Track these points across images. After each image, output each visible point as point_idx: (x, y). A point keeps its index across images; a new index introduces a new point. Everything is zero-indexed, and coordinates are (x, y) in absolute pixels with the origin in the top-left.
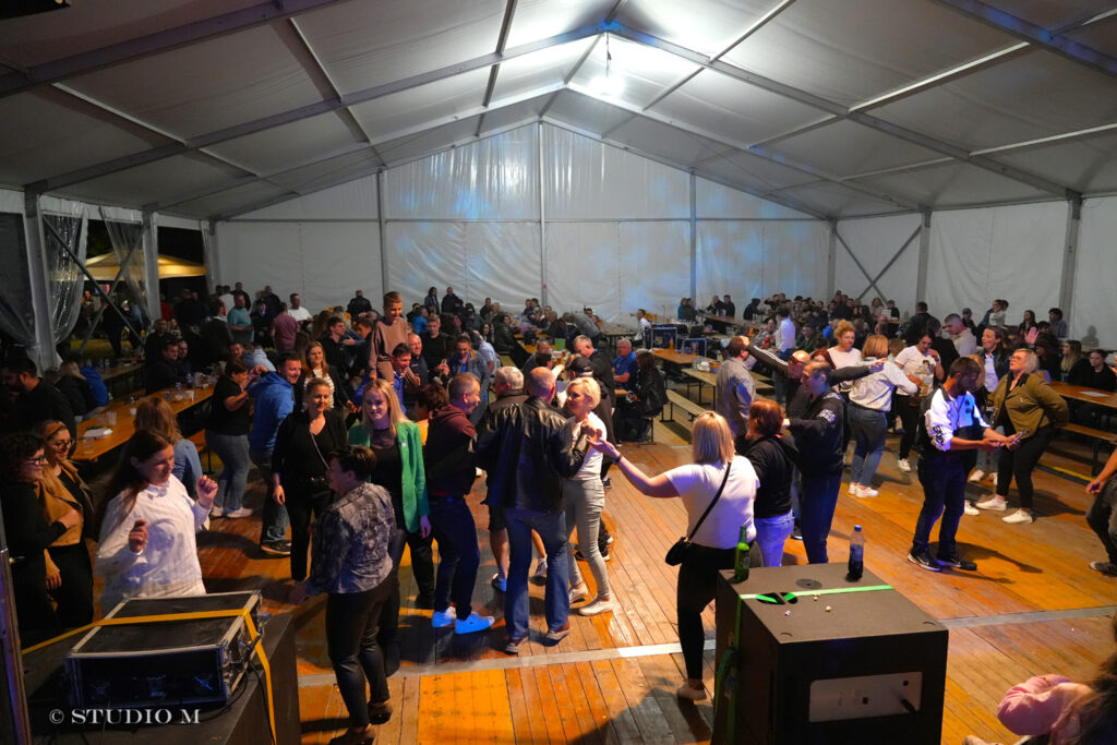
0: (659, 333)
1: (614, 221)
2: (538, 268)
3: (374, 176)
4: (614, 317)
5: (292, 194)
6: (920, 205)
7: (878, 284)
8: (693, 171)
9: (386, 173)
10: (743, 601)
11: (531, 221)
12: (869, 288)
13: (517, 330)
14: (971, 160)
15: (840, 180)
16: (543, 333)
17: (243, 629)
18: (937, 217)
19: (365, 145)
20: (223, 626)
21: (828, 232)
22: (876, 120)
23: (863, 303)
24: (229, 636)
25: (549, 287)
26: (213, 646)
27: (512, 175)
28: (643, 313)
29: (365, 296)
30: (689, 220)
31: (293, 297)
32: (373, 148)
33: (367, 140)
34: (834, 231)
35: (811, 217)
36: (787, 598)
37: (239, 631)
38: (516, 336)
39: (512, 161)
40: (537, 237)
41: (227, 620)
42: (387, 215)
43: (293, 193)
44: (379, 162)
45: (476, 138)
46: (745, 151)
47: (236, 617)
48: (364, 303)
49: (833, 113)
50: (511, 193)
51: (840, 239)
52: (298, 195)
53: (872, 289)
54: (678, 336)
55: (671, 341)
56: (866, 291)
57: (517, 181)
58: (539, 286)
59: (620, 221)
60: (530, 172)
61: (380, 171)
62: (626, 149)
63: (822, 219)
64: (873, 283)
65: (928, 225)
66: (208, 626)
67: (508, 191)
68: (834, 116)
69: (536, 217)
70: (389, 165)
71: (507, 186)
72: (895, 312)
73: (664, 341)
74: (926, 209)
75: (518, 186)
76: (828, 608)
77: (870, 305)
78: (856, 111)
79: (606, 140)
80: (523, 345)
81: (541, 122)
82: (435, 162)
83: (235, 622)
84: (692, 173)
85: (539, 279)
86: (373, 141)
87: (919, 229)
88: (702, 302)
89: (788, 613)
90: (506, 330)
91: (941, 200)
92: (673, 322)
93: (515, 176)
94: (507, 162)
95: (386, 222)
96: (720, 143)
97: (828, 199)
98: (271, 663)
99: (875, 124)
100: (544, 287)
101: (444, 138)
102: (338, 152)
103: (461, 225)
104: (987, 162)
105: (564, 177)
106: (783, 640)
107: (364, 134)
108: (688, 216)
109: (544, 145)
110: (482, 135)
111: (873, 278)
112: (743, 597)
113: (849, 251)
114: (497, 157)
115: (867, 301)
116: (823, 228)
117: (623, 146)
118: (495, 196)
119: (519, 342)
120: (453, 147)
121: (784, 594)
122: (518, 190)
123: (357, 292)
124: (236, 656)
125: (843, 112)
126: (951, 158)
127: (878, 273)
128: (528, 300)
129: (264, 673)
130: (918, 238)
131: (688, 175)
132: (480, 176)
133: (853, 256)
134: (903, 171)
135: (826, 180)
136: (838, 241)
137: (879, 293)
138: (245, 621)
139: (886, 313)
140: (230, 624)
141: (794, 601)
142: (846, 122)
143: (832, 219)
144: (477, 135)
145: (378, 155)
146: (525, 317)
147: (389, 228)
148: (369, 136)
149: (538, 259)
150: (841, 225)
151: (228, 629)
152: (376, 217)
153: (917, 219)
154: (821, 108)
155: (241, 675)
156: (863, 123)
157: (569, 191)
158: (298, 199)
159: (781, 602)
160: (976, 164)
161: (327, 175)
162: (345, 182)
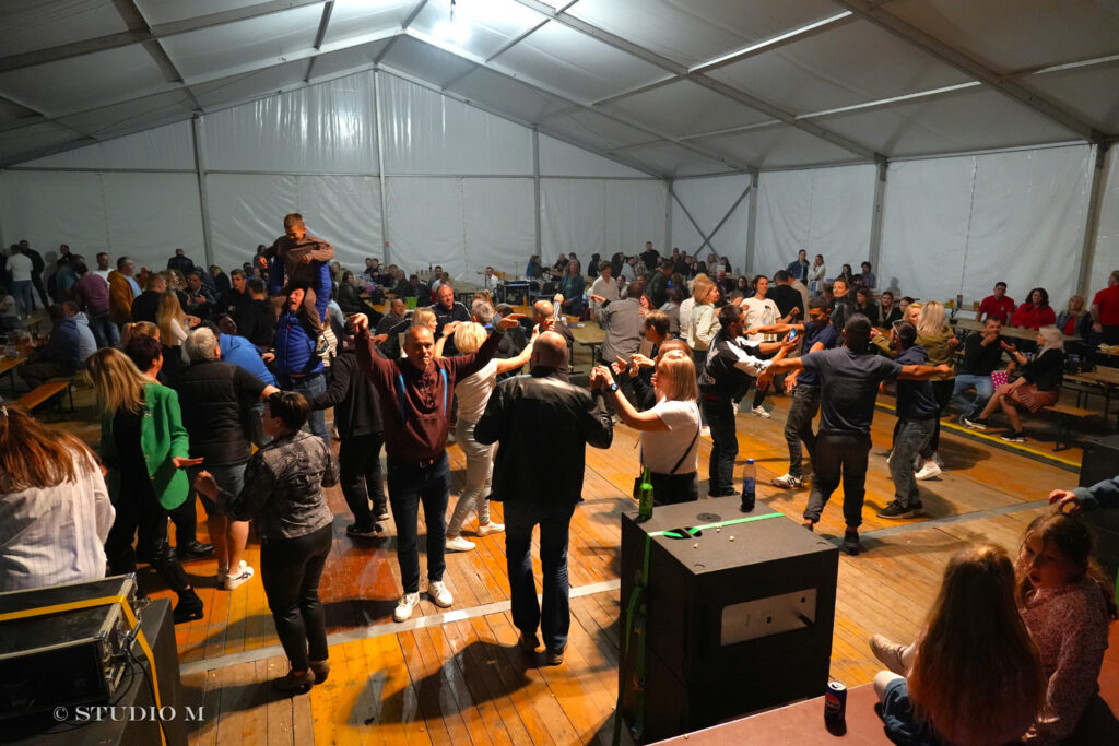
0: (511, 290)
1: (458, 177)
2: (379, 225)
3: (189, 122)
4: (460, 276)
5: (87, 139)
6: (749, 166)
7: (711, 241)
8: (536, 127)
9: (202, 118)
10: (652, 539)
11: (369, 176)
12: (704, 245)
13: (361, 290)
14: (797, 124)
15: (677, 140)
16: (390, 292)
17: (121, 618)
18: (764, 177)
19: (179, 85)
20: (97, 616)
21: (665, 191)
22: (714, 82)
23: (699, 260)
24: (107, 627)
25: (391, 244)
26: (91, 639)
27: (347, 126)
28: (490, 272)
29: (186, 256)
30: (532, 177)
31: (100, 256)
32: (187, 89)
33: (180, 80)
34: (671, 191)
35: (649, 176)
36: (692, 532)
37: (117, 620)
38: (362, 296)
39: (346, 111)
40: (377, 192)
41: (100, 610)
42: (206, 165)
43: (90, 138)
44: (194, 105)
45: (305, 84)
46: (588, 108)
47: (111, 605)
48: (186, 262)
49: (675, 73)
50: (346, 145)
51: (676, 198)
52: (98, 142)
53: (707, 246)
54: (530, 293)
55: (525, 298)
56: (702, 247)
57: (352, 133)
58: (381, 244)
59: (463, 177)
60: (366, 122)
61: (196, 117)
62: (467, 102)
63: (659, 179)
64: (707, 241)
65: (756, 185)
66: (77, 618)
67: (343, 143)
68: (675, 76)
69: (374, 171)
70: (206, 110)
71: (342, 137)
72: (728, 269)
73: (517, 298)
74: (754, 170)
75: (354, 138)
76: (732, 538)
77: (706, 261)
78: (695, 71)
79: (445, 92)
80: (371, 305)
81: (376, 70)
82: (259, 109)
83: (110, 612)
84: (535, 130)
85: (380, 237)
86: (188, 81)
87: (749, 188)
88: (549, 260)
89: (696, 545)
90: (351, 289)
91: (767, 162)
92: (522, 279)
93: (351, 127)
94: (341, 112)
95: (206, 173)
96: (561, 98)
97: (664, 159)
98: (155, 651)
99: (714, 85)
100: (387, 245)
101: (267, 82)
102: (145, 92)
103: (292, 178)
104: (809, 126)
105: (403, 129)
106: (697, 571)
107: (177, 73)
108: (531, 173)
109: (381, 94)
110: (312, 81)
111: (707, 235)
112: (651, 534)
113: (685, 210)
114: (330, 105)
115: (703, 257)
116: (661, 187)
117: (464, 98)
118: (329, 148)
119: (366, 302)
120: (280, 92)
121: (688, 529)
122: (354, 142)
123: (177, 251)
124: (116, 648)
125: (684, 72)
126: (779, 121)
127: (711, 231)
128: (368, 259)
129: (149, 665)
130: (747, 198)
131: (531, 131)
132: (312, 125)
133: (688, 214)
134: (736, 133)
135: (665, 140)
136: (674, 200)
137: (713, 250)
138: (122, 609)
139: (720, 268)
140: (105, 614)
141: (698, 534)
142: (686, 83)
143: (668, 178)
144: (306, 80)
145: (191, 96)
146: (368, 276)
147: (209, 180)
148: (182, 76)
149: (378, 215)
150: (677, 185)
151: (104, 619)
152: (193, 167)
153: (746, 179)
154: (664, 67)
155: (122, 669)
156: (700, 83)
157: (409, 144)
158: (96, 146)
159: (686, 537)
160: (800, 127)
161: (130, 118)
162: (153, 128)
